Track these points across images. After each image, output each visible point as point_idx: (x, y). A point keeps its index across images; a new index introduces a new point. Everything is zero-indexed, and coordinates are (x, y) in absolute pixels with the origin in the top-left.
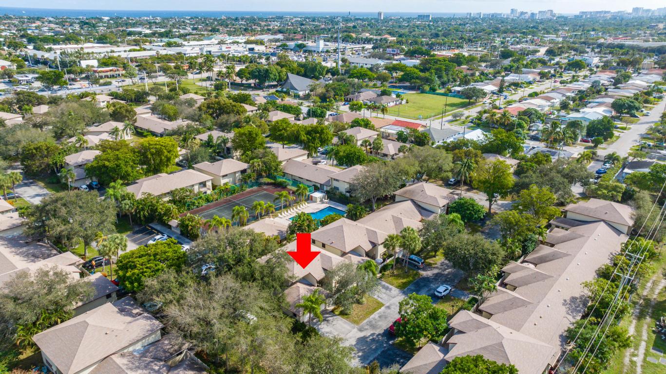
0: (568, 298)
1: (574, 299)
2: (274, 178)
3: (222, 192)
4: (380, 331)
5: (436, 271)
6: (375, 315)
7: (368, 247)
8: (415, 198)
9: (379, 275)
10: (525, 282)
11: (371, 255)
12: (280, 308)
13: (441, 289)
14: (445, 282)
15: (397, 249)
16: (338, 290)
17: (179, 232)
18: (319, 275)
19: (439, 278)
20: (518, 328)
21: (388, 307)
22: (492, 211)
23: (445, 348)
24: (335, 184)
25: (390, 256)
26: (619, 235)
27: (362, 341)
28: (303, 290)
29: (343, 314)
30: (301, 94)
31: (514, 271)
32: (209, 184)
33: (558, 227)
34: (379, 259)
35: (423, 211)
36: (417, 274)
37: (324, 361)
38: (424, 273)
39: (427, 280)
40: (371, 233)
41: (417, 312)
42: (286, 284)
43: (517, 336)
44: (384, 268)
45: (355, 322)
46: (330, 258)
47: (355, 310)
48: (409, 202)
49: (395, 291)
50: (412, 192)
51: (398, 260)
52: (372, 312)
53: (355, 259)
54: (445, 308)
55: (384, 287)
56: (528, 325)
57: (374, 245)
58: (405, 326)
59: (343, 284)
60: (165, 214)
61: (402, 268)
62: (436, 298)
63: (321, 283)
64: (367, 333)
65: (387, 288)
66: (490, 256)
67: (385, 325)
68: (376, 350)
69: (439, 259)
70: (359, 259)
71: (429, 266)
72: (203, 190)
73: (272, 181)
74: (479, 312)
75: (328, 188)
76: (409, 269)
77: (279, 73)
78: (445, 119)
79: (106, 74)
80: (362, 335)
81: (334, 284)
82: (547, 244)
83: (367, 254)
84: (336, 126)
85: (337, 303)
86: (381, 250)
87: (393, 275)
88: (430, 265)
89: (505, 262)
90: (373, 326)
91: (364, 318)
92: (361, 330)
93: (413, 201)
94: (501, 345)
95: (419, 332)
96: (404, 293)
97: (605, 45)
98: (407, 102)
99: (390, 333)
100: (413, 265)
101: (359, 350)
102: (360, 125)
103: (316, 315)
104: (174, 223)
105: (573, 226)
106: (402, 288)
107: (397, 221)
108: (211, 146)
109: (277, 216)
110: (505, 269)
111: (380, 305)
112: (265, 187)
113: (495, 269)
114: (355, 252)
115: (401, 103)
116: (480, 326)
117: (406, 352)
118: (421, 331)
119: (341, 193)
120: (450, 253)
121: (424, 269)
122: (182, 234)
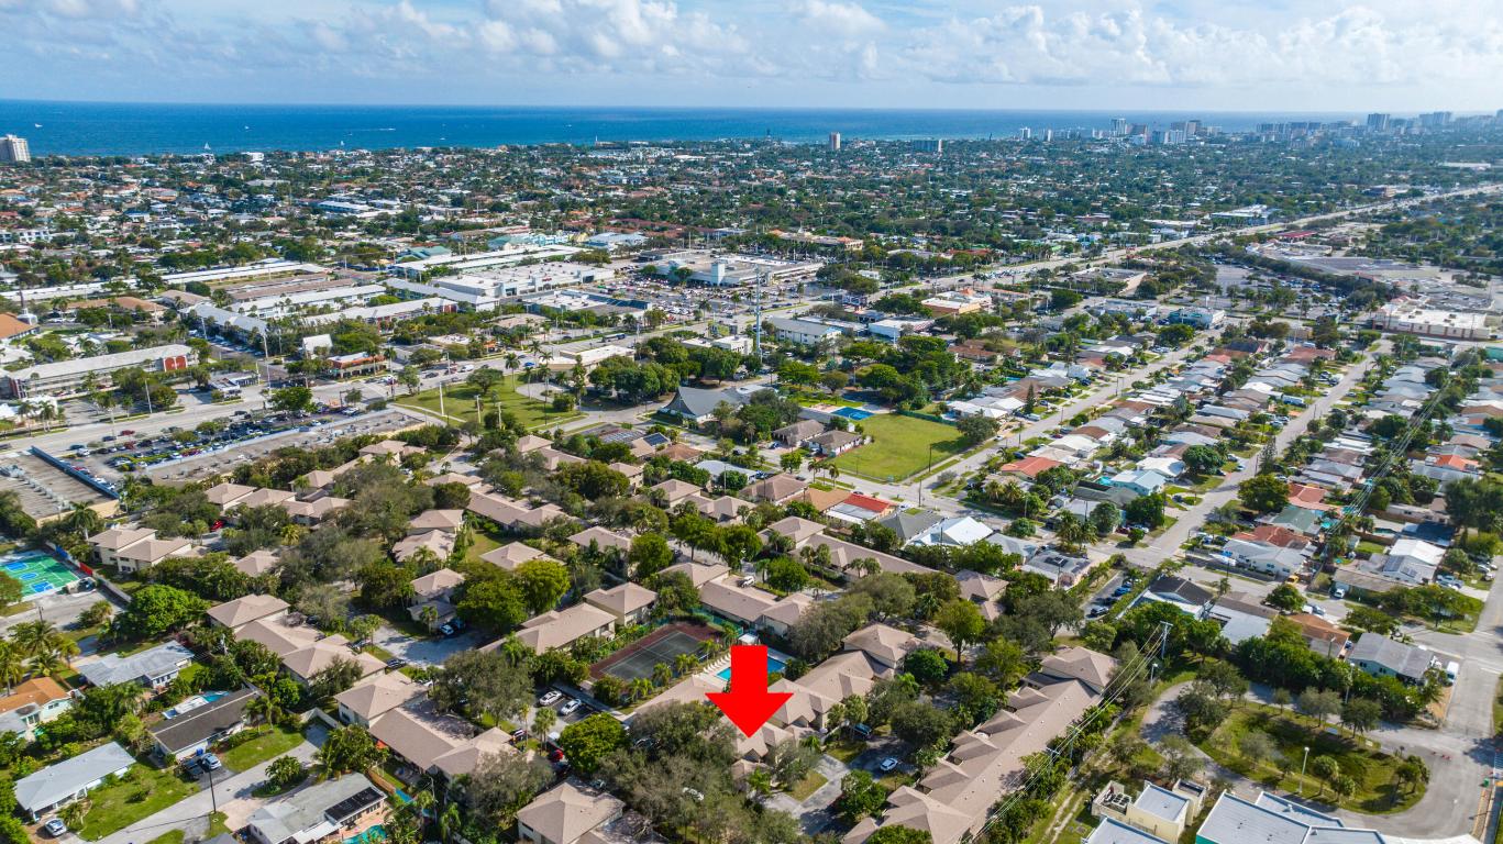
0: (1006, 773)
1: (1012, 774)
2: (690, 611)
3: (629, 636)
4: (824, 807)
5: (885, 742)
6: (819, 791)
7: (811, 717)
8: (867, 649)
9: (823, 748)
10: (971, 755)
11: (815, 725)
12: (730, 786)
13: (887, 763)
14: (892, 755)
15: (842, 719)
16: (781, 766)
17: (592, 696)
18: (762, 750)
19: (886, 750)
20: (947, 802)
21: (832, 783)
22: (962, 659)
23: (881, 820)
24: (769, 623)
25: (835, 725)
26: (1091, 696)
27: (805, 816)
28: (747, 766)
29: (787, 790)
30: (701, 420)
31: (963, 742)
32: (612, 626)
33: (1030, 685)
34: (824, 729)
35: (876, 665)
36: (865, 745)
37: (776, 830)
38: (871, 744)
39: (874, 752)
40: (815, 701)
41: (858, 788)
42: (731, 761)
43: (944, 809)
44: (829, 740)
45: (799, 798)
46: (772, 732)
47: (799, 786)
48: (860, 653)
49: (840, 765)
50: (863, 639)
51: (844, 730)
52: (816, 788)
53: (798, 731)
54: (886, 783)
55: (828, 761)
56: (959, 799)
57: (818, 714)
58: (846, 800)
59: (786, 761)
60: (575, 675)
61: (847, 739)
62: (879, 773)
63: (764, 759)
64: (811, 809)
65: (831, 763)
66: (936, 729)
67: (828, 801)
68: (820, 824)
69: (887, 729)
70: (802, 730)
71: (878, 736)
72: (605, 634)
73: (687, 614)
74: (920, 788)
75: (761, 628)
76: (856, 740)
77: (659, 377)
78: (926, 482)
79: (354, 369)
80: (805, 811)
81: (778, 761)
82: (1008, 708)
83: (811, 725)
84: (763, 511)
85: (782, 778)
86: (825, 720)
87: (838, 747)
88: (879, 734)
89: (955, 733)
90: (817, 802)
91: (808, 795)
92: (805, 806)
93: (865, 653)
94: (925, 816)
95: (859, 807)
96: (850, 768)
97: (1257, 261)
98: (873, 441)
99: (833, 809)
100: (861, 736)
101: (804, 825)
102: (797, 514)
103: (764, 792)
104: (587, 684)
105: (1047, 683)
106: (847, 761)
107: (845, 681)
108: (597, 557)
109: (701, 671)
110: (955, 740)
111: (824, 781)
112: (678, 624)
113: (943, 741)
114: (798, 723)
115: (862, 443)
116: (913, 800)
117: (847, 824)
118: (861, 805)
119: (777, 636)
120: (898, 726)
121: (872, 740)
122: (596, 697)
